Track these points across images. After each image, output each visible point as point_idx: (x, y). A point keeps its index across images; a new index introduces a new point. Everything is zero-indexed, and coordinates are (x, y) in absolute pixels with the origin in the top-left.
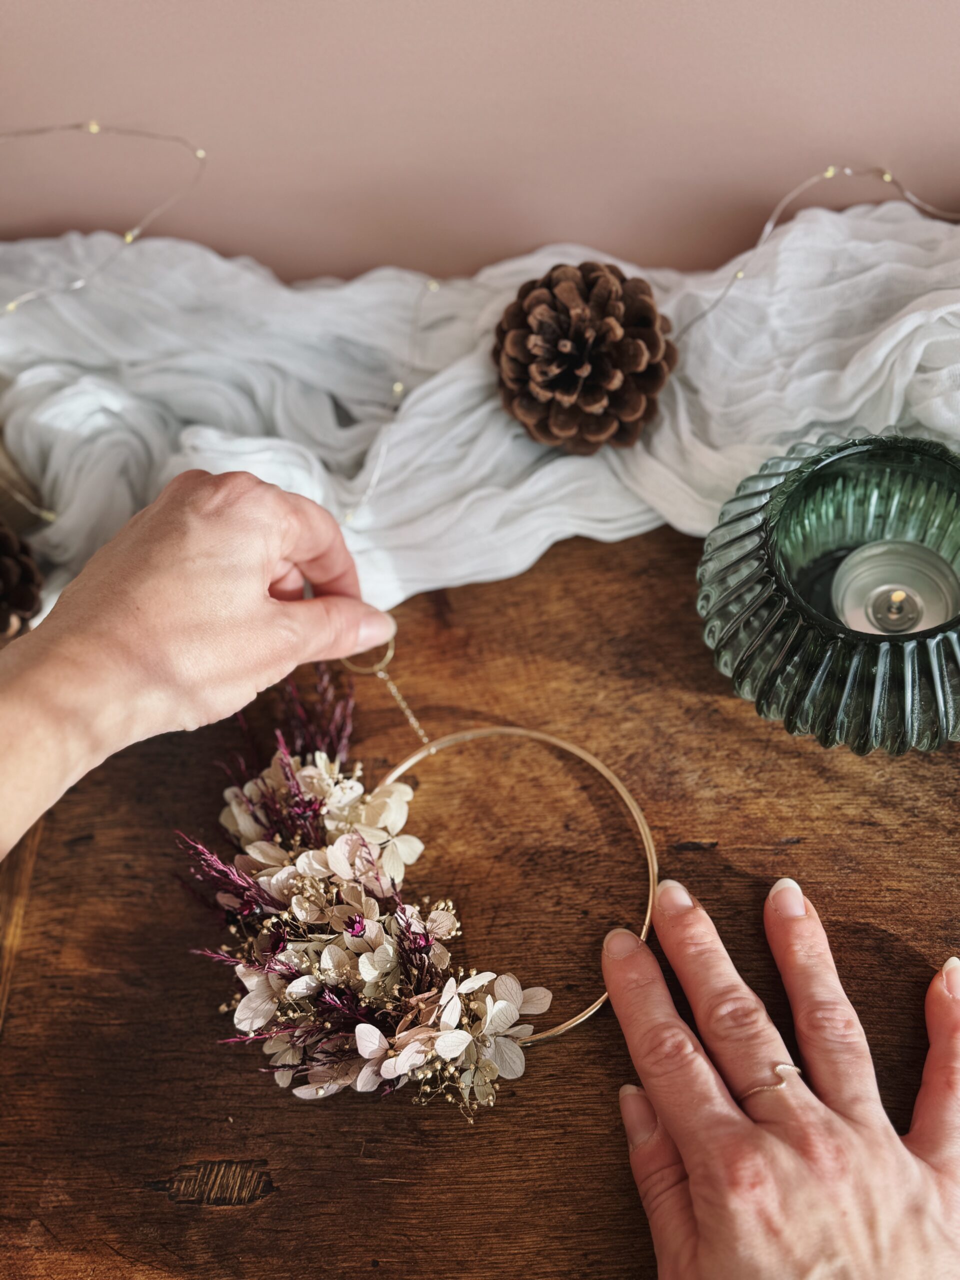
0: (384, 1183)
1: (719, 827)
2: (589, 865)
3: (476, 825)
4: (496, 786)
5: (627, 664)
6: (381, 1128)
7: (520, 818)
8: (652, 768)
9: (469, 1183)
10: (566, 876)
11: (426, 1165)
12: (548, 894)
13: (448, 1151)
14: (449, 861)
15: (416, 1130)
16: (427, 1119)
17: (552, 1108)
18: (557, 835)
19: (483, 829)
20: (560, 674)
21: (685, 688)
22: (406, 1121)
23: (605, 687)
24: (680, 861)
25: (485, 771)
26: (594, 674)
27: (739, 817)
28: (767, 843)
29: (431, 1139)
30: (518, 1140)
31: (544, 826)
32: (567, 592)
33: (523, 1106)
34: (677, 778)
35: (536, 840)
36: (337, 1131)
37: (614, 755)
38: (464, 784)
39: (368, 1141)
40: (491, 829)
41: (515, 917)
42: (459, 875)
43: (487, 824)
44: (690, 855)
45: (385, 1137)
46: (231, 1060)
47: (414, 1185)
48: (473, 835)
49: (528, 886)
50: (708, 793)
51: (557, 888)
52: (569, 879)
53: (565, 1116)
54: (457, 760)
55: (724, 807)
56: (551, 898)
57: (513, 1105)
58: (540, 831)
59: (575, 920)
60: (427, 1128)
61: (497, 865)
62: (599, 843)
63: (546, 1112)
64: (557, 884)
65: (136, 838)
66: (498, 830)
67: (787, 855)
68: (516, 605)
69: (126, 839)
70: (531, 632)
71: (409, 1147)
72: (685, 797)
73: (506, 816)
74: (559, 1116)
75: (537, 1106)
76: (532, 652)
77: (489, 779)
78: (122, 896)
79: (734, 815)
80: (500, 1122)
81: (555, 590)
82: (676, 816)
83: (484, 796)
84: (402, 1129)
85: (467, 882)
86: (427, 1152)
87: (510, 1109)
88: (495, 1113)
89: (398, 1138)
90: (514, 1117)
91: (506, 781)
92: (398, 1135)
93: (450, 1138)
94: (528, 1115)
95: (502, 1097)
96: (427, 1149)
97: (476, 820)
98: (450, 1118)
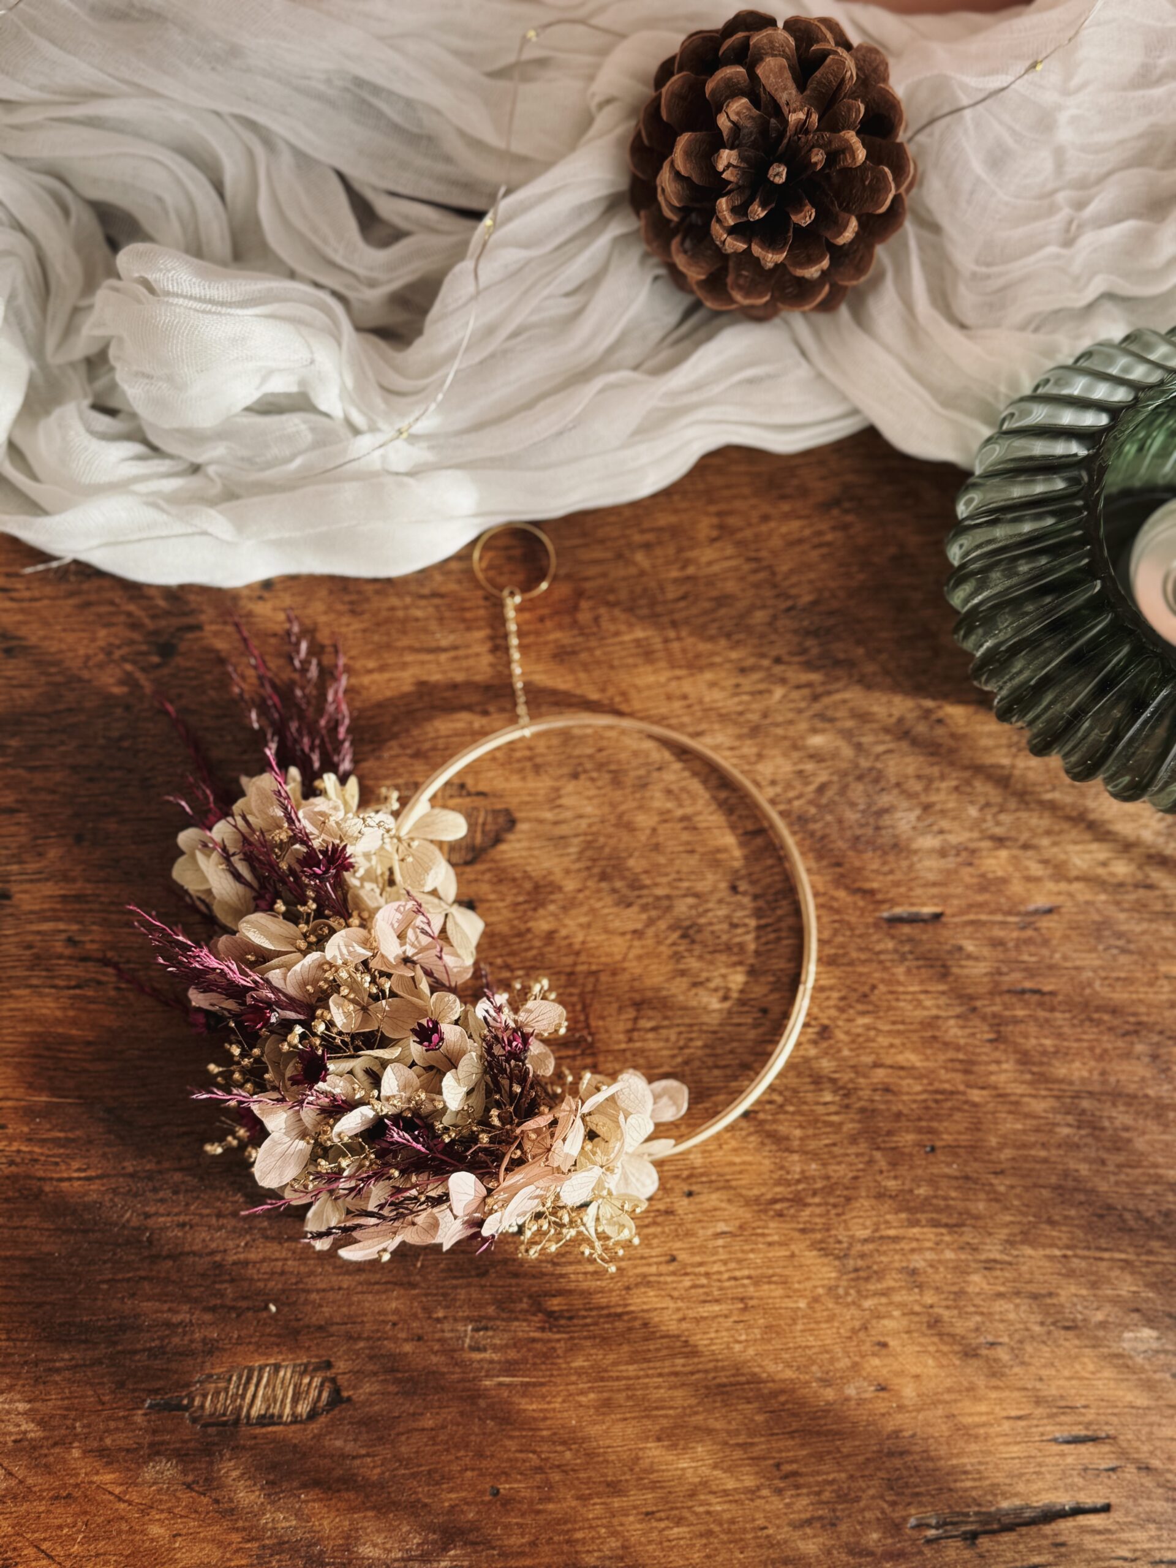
0: (500, 1384)
1: (944, 890)
2: (767, 943)
3: (604, 885)
4: (630, 828)
5: (813, 646)
6: (491, 1310)
7: (667, 875)
8: (853, 805)
9: (618, 1379)
10: (735, 959)
11: (558, 1357)
12: (712, 985)
13: (586, 1338)
14: (566, 937)
15: (540, 1311)
16: (554, 1296)
17: (726, 1276)
18: (720, 901)
19: (614, 891)
20: (717, 659)
21: (896, 688)
22: (525, 1300)
23: (783, 681)
24: (893, 937)
25: (613, 805)
26: (766, 663)
27: (972, 876)
28: (1009, 913)
29: (563, 1322)
30: (684, 1319)
31: (701, 887)
32: (724, 531)
33: (686, 1274)
34: (886, 820)
35: (691, 907)
36: (430, 1318)
37: (797, 783)
38: (583, 824)
39: (476, 1330)
40: (625, 891)
41: (666, 1018)
42: (583, 958)
43: (619, 884)
44: (906, 929)
45: (498, 1323)
47: (542, 1384)
48: (600, 899)
49: (683, 973)
50: (929, 842)
51: (724, 976)
52: (740, 963)
53: (744, 1286)
54: (570, 787)
55: (950, 862)
56: (716, 990)
57: (674, 1273)
58: (696, 895)
59: (750, 1021)
60: (556, 1308)
61: (636, 943)
62: (779, 912)
63: (719, 1280)
64: (723, 971)
65: (79, 898)
66: (636, 893)
67: (1036, 929)
68: (647, 546)
69: (64, 897)
70: (672, 593)
71: (532, 1334)
72: (898, 848)
73: (646, 872)
74: (736, 1287)
75: (707, 1275)
76: (674, 624)
77: (620, 816)
78: (69, 988)
79: (966, 872)
80: (657, 1296)
81: (705, 527)
82: (885, 874)
83: (613, 842)
84: (522, 1311)
85: (594, 968)
86: (559, 1340)
87: (669, 1279)
88: (649, 1284)
89: (516, 1323)
90: (675, 1289)
91: (644, 821)
92: (517, 1319)
93: (588, 1321)
94: (694, 1286)
95: (658, 1264)
96: (558, 1336)
97: (604, 877)
98: (587, 1294)
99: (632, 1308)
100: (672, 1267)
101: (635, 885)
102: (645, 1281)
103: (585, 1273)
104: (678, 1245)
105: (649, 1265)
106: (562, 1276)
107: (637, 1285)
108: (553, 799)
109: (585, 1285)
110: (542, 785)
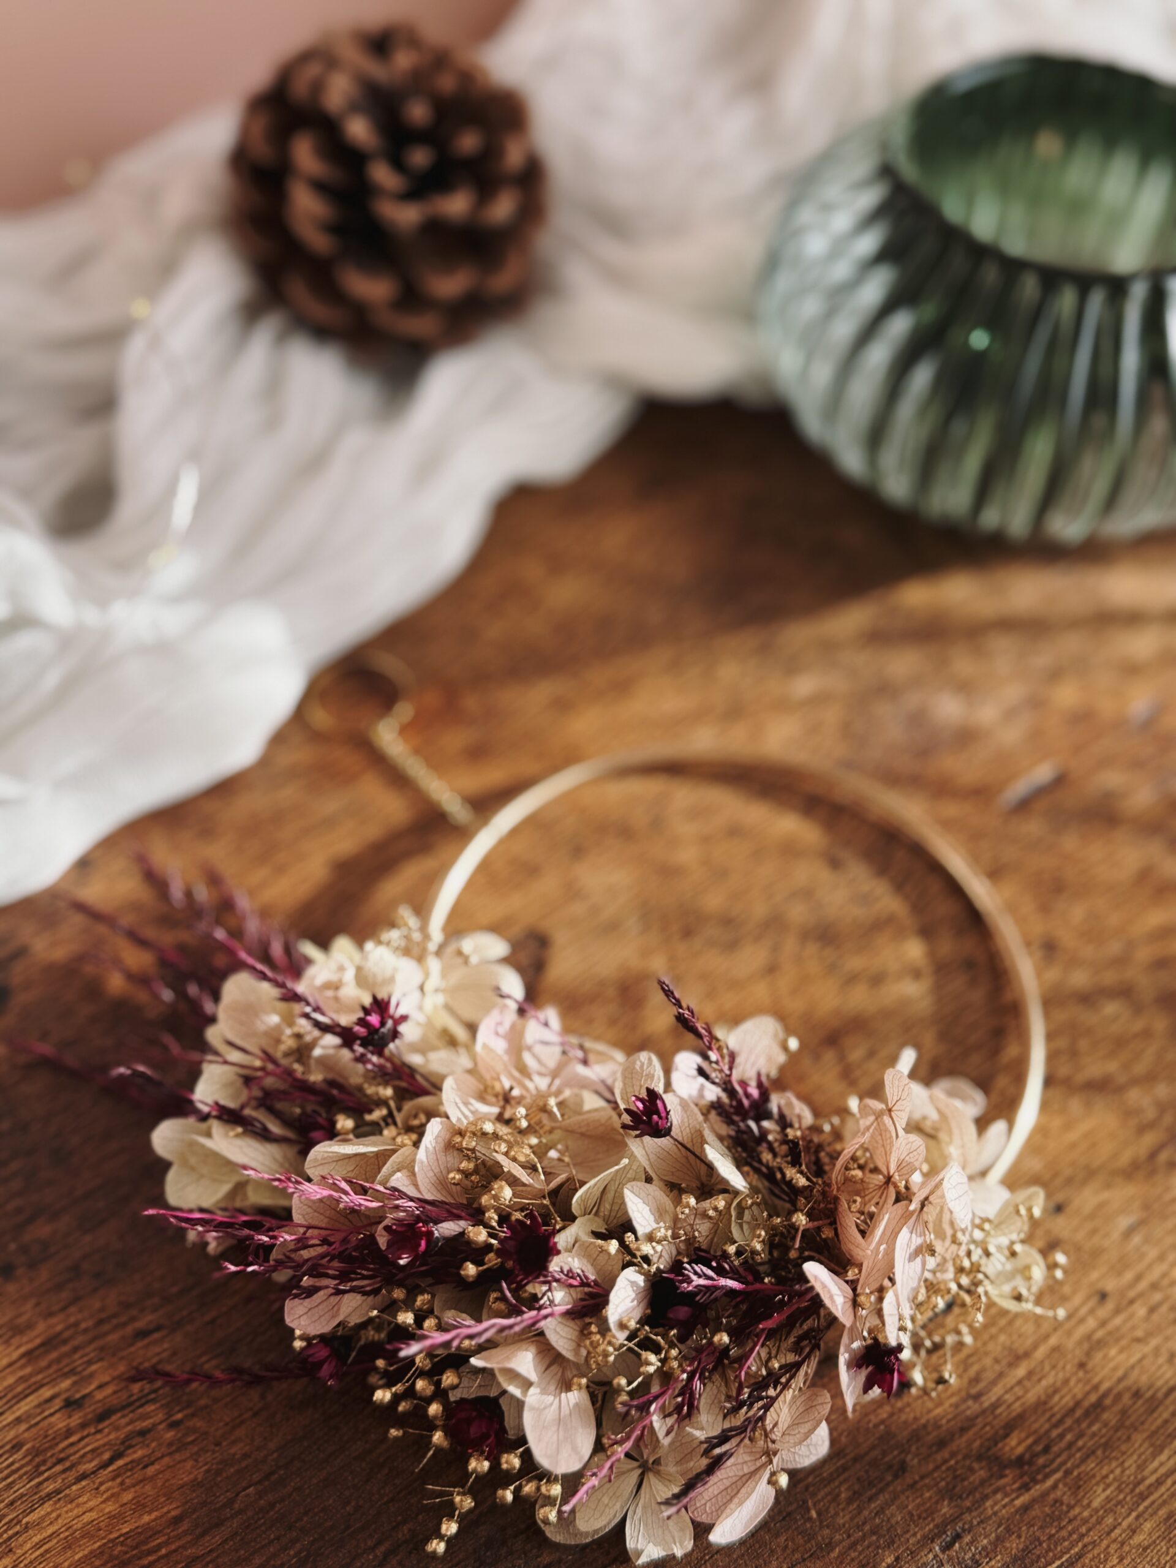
3: (695, 942)
4: (677, 871)
6: (945, 1509)
9: (1159, 1482)
10: (894, 932)
11: (1071, 1507)
12: (893, 972)
13: (1083, 1460)
15: (1005, 1467)
16: (1007, 1436)
19: (710, 941)
22: (976, 1466)
25: (644, 860)
29: (1041, 1461)
33: (1132, 1302)
34: (930, 719)
35: (806, 912)
38: (624, 898)
39: (948, 1547)
40: (722, 934)
43: (710, 932)
45: (967, 1517)
47: (1080, 1556)
48: (705, 960)
49: (853, 979)
50: (991, 711)
52: (903, 932)
54: (581, 869)
56: (901, 974)
57: (1117, 1311)
59: (963, 983)
60: (1020, 1450)
64: (892, 951)
65: (48, 1344)
69: (29, 1356)
71: (1018, 1502)
72: (968, 734)
75: (1154, 1286)
77: (658, 867)
78: (105, 1465)
80: (1121, 1351)
83: (671, 898)
84: (983, 1482)
86: (1055, 1487)
87: (1118, 1321)
88: (1101, 1344)
89: (988, 1503)
90: (1134, 1328)
91: (687, 856)
92: (986, 1497)
93: (1069, 1437)
94: (1152, 1310)
95: (1092, 1311)
96: (1049, 1483)
97: (687, 933)
98: (1041, 1405)
99: (1106, 1386)
100: (1110, 1305)
102: (1094, 1345)
103: (1020, 1382)
104: (1094, 1275)
105: (1082, 1320)
106: (995, 1406)
107: (1088, 1354)
108: (572, 892)
109: (1031, 1397)
110: (548, 885)
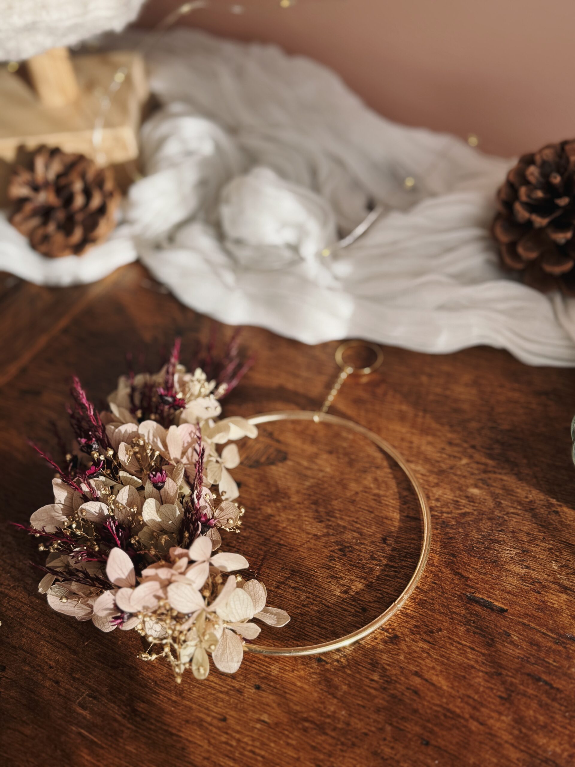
0: (80, 734)
1: (514, 599)
2: (387, 576)
3: (313, 506)
4: (345, 487)
5: (497, 449)
6: (105, 689)
7: (350, 516)
8: (479, 530)
10: (364, 575)
11: (122, 738)
12: (342, 582)
13: (144, 736)
14: (278, 521)
15: (130, 706)
16: (144, 702)
17: (249, 748)
18: (373, 542)
19: (317, 511)
20: (439, 434)
21: (538, 486)
22: (127, 695)
23: (471, 457)
24: (467, 609)
25: (342, 473)
26: (465, 445)
27: (536, 598)
28: (551, 631)
29: (138, 719)
30: (207, 759)
31: (365, 530)
32: (475, 383)
33: (227, 733)
34: (497, 546)
35: (354, 538)
36: (71, 674)
37: (451, 506)
38: (321, 475)
39: (89, 696)
40: (322, 514)
41: (305, 586)
42: (279, 535)
43: (321, 509)
44: (478, 609)
45: (104, 699)
46: (30, 582)
47: (102, 748)
48: (306, 512)
49: (329, 568)
50: (518, 569)
51: (351, 580)
52: (365, 579)
53: (256, 760)
54: (325, 456)
55: (527, 586)
56: (342, 585)
57: (219, 728)
58: (361, 534)
59: (353, 611)
60: (140, 709)
61: (313, 541)
62: (404, 563)
63: (244, 748)
64: (353, 577)
66: (328, 518)
67: (565, 647)
68: (430, 376)
70: (431, 397)
71: (117, 716)
72: (496, 563)
73: (340, 510)
74: (251, 758)
75: (239, 741)
76: (425, 411)
77: (342, 480)
79: (533, 596)
80: (200, 736)
81: (467, 378)
82: (480, 573)
83: (330, 489)
84: (120, 700)
85: (282, 542)
86: (128, 728)
87: (214, 730)
88: (201, 726)
89: (113, 705)
90: (214, 738)
92: (115, 703)
93: (153, 727)
94: (226, 743)
95: (214, 717)
96: (129, 726)
97: (315, 503)
98: (162, 711)
99: (182, 735)
100: (221, 724)
101: (330, 514)
102: (200, 723)
103: (169, 699)
104: (232, 713)
105: (208, 715)
106: (155, 693)
107: (194, 723)
108: (312, 458)
109: (164, 706)
110: (310, 449)
